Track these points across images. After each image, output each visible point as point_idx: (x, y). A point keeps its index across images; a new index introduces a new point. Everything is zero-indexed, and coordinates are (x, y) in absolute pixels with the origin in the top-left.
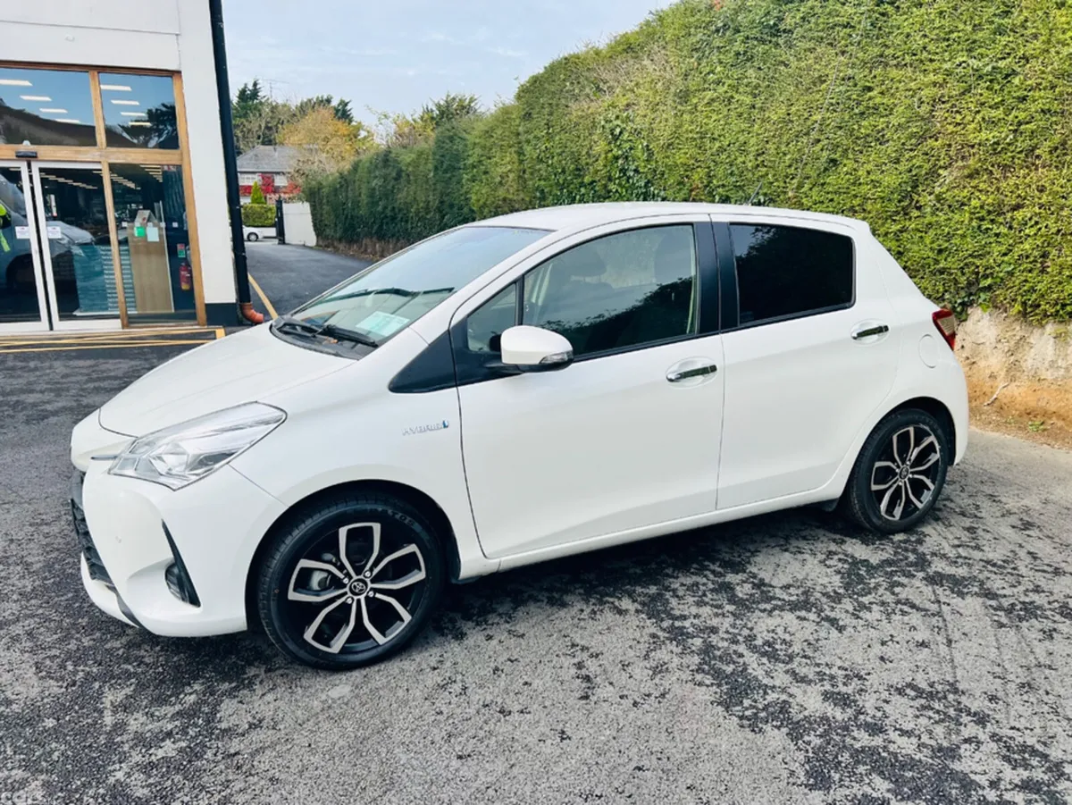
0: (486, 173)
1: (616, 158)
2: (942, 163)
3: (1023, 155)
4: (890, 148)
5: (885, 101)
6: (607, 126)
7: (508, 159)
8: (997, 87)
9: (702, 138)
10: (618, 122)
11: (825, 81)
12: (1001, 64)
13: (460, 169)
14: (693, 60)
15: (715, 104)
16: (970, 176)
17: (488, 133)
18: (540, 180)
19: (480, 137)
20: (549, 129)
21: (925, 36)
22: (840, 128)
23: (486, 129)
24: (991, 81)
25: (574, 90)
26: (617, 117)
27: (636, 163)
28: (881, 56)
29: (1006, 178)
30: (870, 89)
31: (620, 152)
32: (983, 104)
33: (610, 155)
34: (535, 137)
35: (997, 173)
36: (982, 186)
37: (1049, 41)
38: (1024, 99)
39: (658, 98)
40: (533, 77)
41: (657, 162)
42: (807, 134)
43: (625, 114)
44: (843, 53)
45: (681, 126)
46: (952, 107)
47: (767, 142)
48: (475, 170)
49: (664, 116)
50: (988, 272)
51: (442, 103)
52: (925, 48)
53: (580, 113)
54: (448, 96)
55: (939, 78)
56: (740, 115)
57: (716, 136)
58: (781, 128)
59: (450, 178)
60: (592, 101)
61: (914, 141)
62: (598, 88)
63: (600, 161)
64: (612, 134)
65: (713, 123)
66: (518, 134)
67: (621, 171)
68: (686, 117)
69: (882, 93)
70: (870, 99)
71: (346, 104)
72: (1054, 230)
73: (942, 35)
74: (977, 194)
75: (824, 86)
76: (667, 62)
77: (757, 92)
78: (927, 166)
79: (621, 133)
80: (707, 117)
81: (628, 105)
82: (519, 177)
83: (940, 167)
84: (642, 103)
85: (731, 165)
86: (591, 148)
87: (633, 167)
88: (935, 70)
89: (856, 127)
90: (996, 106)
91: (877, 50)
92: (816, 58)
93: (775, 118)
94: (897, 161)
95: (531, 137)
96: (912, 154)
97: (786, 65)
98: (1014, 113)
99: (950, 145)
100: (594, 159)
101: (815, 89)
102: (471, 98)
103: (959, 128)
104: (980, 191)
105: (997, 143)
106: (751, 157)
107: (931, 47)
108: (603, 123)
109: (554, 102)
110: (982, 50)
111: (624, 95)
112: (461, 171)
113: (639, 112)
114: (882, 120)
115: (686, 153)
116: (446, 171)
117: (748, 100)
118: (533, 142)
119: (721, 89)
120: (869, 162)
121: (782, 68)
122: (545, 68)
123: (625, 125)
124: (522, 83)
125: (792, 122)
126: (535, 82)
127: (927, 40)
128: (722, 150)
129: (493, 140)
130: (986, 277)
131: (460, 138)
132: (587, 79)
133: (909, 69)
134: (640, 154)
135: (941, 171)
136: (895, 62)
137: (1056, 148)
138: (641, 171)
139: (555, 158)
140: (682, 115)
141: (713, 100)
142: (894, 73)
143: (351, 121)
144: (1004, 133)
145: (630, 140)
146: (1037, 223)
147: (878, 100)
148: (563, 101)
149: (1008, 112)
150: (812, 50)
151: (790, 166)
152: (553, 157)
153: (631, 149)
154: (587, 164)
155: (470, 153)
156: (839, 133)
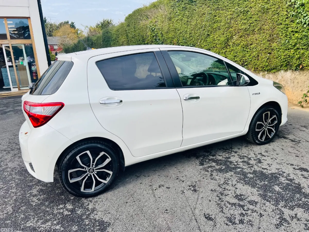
0: (118, 42)
1: (154, 36)
2: (234, 34)
3: (252, 31)
4: (222, 31)
5: (220, 19)
6: (150, 27)
7: (124, 38)
8: (245, 15)
9: (175, 30)
10: (153, 26)
11: (205, 14)
12: (245, 9)
13: (110, 41)
14: (172, 9)
15: (178, 21)
16: (240, 37)
17: (118, 30)
18: (133, 43)
19: (115, 32)
20: (135, 29)
21: (228, 2)
22: (210, 26)
23: (117, 29)
24: (244, 13)
25: (141, 18)
26: (153, 25)
27: (159, 37)
28: (218, 8)
29: (248, 37)
30: (216, 16)
31: (154, 35)
32: (242, 19)
33: (152, 35)
34: (131, 31)
35: (246, 36)
36: (243, 40)
37: (256, 3)
38: (251, 18)
39: (163, 19)
40: (129, 15)
41: (164, 37)
42: (202, 28)
43: (155, 24)
44: (209, 7)
45: (170, 27)
46: (235, 20)
47: (192, 30)
48: (114, 41)
49: (165, 24)
50: (246, 61)
51: (102, 22)
53: (143, 24)
54: (104, 20)
55: (232, 13)
56: (185, 24)
57: (179, 29)
58: (195, 27)
59: (107, 44)
60: (146, 21)
61: (227, 29)
62: (147, 17)
63: (149, 37)
64: (152, 30)
65: (178, 26)
66: (126, 31)
67: (155, 40)
68: (171, 24)
69: (219, 17)
70: (216, 18)
71: (73, 23)
72: (260, 49)
73: (232, 2)
74: (242, 41)
75: (205, 15)
76: (165, 10)
77: (188, 17)
78: (230, 35)
79: (154, 29)
80: (176, 24)
81: (156, 22)
82: (127, 42)
83: (234, 35)
84: (159, 21)
85: (183, 37)
86: (147, 33)
87: (158, 39)
88: (230, 11)
89: (213, 26)
90: (245, 20)
91: (217, 6)
92: (202, 8)
93: (193, 24)
94: (223, 34)
95: (130, 31)
96: (227, 32)
97: (195, 10)
98: (249, 21)
99: (235, 30)
100: (148, 37)
101: (203, 16)
102: (110, 20)
103: (237, 25)
104: (243, 41)
105: (246, 29)
106: (188, 34)
107: (229, 5)
108: (149, 27)
109: (135, 21)
110: (241, 6)
111: (154, 19)
112: (111, 42)
113: (159, 24)
114: (219, 24)
115: (172, 34)
116: (106, 42)
117: (186, 19)
118: (131, 33)
119: (180, 17)
120: (217, 35)
121: (194, 11)
122: (133, 12)
123: (155, 27)
124: (126, 16)
125: (198, 25)
126: (130, 16)
127: (228, 3)
128: (180, 33)
129: (119, 32)
131: (109, 32)
132: (144, 15)
133: (225, 11)
134: (160, 35)
136: (221, 9)
137: (259, 29)
138: (160, 39)
139: (137, 37)
140: (170, 24)
141: (178, 20)
142: (221, 12)
143: (75, 28)
144: (247, 26)
145: (157, 31)
147: (218, 19)
148: (138, 21)
149: (248, 21)
150: (201, 6)
151: (198, 36)
152: (136, 37)
153: (157, 33)
154: (146, 38)
155: (113, 36)
156: (209, 27)
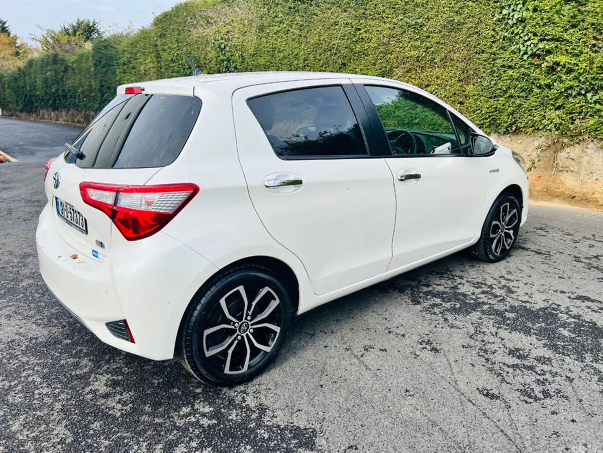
0: (134, 68)
1: (223, 61)
2: (394, 66)
3: (429, 62)
4: (370, 58)
5: (367, 35)
6: (216, 43)
7: (150, 60)
8: (417, 31)
9: (273, 51)
10: (223, 41)
11: (337, 25)
12: (419, 21)
13: (114, 65)
14: (265, 10)
15: (280, 33)
16: (408, 72)
17: (133, 44)
18: (172, 72)
19: (127, 47)
20: (179, 43)
21: (384, 6)
22: (346, 48)
23: (131, 42)
24: (414, 28)
25: (193, 22)
26: (222, 38)
27: (235, 64)
28: (364, 14)
29: (423, 72)
30: (360, 29)
31: (225, 58)
32: (411, 39)
33: (219, 59)
34: (169, 48)
35: (419, 70)
36: (413, 76)
37: (438, 12)
38: (428, 37)
39: (246, 29)
40: (165, 13)
41: (247, 63)
42: (330, 50)
43: (227, 37)
44: (345, 11)
45: (261, 44)
46: (398, 39)
47: (309, 54)
48: (125, 67)
49: (250, 38)
50: (417, 116)
52: (384, 12)
53: (198, 35)
55: (392, 26)
56: (294, 40)
57: (281, 50)
58: (317, 47)
59: (107, 71)
60: (205, 29)
61: (382, 55)
62: (208, 21)
63: (212, 62)
64: (219, 47)
65: (280, 43)
66: (156, 46)
67: (226, 68)
68: (264, 40)
69: (365, 32)
70: (360, 34)
72: (443, 96)
73: (392, 6)
74: (411, 80)
75: (337, 27)
76: (249, 10)
77: (302, 28)
78: (388, 67)
79: (225, 47)
80: (275, 40)
81: (228, 32)
82: (158, 70)
83: (394, 68)
84: (236, 31)
85: (291, 66)
86: (207, 54)
87: (233, 66)
88: (389, 22)
89: (354, 47)
90: (417, 40)
91: (362, 11)
92: (332, 13)
93: (312, 42)
94: (374, 65)
95: (166, 48)
96: (381, 61)
97: (317, 16)
98: (424, 43)
99: (398, 57)
100: (209, 61)
101: (333, 28)
103: (401, 49)
104: (412, 78)
105: (418, 57)
106: (301, 61)
107: (387, 11)
108: (213, 41)
109: (181, 28)
110: (410, 14)
111: (225, 26)
112: (115, 67)
113: (235, 36)
114: (366, 45)
115: (264, 59)
116: (103, 67)
117: (297, 32)
118: (168, 51)
119: (282, 26)
120: (361, 65)
121: (315, 17)
122: (172, 8)
123: (227, 43)
124: (157, 16)
125: (322, 44)
126: (167, 16)
127: (385, 8)
128: (285, 57)
129: (137, 49)
130: (416, 118)
131: (111, 47)
132: (200, 16)
133: (378, 21)
134: (237, 59)
135: (394, 69)
136: (371, 17)
137: (443, 59)
138: (239, 68)
139: (184, 60)
140: (261, 39)
141: (278, 31)
142: (370, 23)
143: (9, 34)
144: (420, 52)
145: (231, 51)
146: (436, 92)
147: (364, 35)
148: (186, 28)
149: (422, 42)
150: (330, 9)
151: (322, 66)
152: (182, 60)
153: (232, 56)
154: (205, 63)
155: (121, 56)
156: (346, 50)
